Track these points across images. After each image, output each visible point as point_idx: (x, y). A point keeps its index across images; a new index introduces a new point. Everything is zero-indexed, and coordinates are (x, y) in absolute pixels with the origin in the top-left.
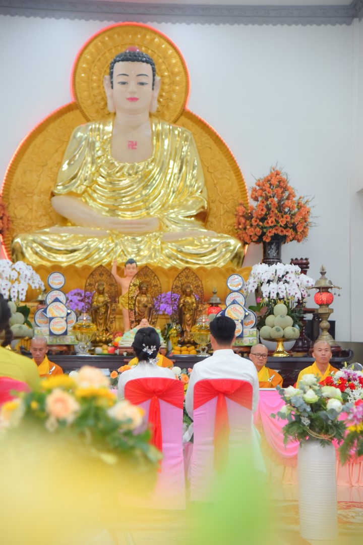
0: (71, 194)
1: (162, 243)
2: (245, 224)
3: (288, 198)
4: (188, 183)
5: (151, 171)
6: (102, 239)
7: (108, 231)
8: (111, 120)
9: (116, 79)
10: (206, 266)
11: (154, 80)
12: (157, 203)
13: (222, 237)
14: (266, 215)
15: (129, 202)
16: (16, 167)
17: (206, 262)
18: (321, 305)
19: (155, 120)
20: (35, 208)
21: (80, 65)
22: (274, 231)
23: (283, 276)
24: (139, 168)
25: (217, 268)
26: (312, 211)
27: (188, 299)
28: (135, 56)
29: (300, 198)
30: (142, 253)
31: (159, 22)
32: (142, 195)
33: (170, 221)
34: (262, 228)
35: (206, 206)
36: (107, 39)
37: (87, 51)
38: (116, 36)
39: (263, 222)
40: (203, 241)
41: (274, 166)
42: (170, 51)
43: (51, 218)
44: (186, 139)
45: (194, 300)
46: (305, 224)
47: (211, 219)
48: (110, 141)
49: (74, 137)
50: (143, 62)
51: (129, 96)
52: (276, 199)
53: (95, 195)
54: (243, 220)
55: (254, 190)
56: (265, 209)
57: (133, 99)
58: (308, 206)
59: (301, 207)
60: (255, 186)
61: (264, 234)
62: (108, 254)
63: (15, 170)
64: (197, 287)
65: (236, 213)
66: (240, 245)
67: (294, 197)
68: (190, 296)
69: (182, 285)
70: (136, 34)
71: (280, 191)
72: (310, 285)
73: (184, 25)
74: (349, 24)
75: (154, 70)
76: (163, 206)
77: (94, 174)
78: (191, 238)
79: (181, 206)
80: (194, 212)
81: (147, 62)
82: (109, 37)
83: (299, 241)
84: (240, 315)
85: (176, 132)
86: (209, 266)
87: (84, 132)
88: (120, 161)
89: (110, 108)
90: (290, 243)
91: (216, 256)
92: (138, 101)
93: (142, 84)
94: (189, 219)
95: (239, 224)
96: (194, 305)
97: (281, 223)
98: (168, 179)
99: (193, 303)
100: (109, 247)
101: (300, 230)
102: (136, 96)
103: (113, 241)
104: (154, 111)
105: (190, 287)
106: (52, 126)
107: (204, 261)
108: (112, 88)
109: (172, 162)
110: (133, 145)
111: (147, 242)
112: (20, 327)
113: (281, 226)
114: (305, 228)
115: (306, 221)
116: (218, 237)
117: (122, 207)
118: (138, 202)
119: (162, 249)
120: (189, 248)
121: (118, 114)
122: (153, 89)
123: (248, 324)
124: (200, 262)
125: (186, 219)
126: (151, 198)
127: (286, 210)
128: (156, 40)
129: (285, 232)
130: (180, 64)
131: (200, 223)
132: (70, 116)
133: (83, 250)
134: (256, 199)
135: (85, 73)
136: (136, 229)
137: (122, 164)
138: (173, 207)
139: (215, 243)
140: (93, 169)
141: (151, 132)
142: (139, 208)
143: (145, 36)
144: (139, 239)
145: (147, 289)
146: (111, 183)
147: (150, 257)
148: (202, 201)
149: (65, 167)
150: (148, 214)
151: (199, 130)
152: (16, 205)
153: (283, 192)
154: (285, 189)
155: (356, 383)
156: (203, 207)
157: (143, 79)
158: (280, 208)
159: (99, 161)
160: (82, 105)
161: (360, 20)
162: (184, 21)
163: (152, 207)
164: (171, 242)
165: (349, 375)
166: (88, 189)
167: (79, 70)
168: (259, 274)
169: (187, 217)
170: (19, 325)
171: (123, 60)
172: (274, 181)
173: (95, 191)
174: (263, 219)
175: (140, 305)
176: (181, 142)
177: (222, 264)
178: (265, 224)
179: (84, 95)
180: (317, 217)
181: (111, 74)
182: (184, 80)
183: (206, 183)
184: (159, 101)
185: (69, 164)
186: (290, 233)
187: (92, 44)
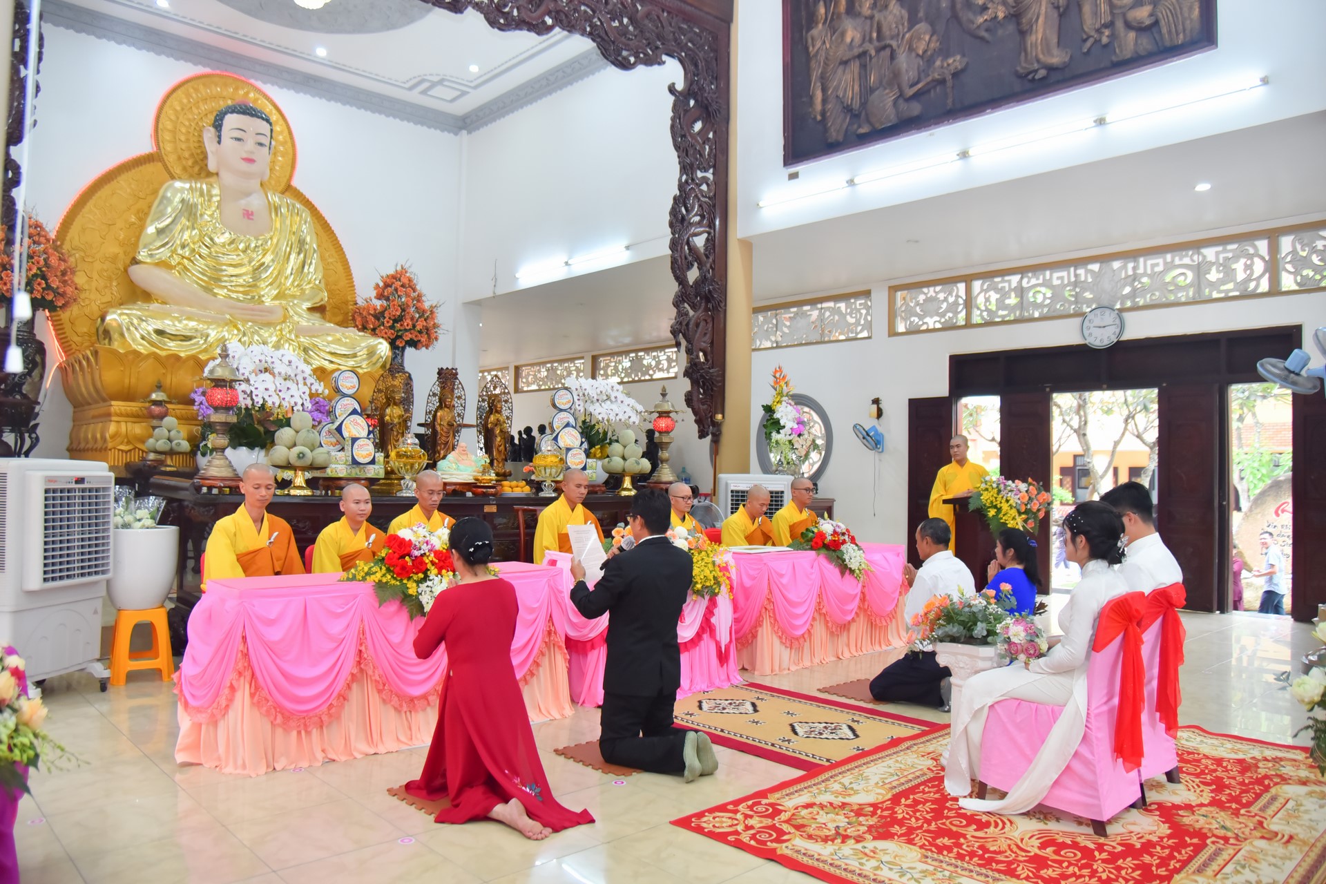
0: (161, 263)
1: (297, 337)
3: (418, 300)
4: (306, 270)
5: (269, 249)
7: (227, 316)
8: (215, 181)
9: (227, 133)
11: (271, 144)
14: (400, 316)
17: (354, 365)
21: (165, 110)
22: (408, 335)
24: (254, 242)
29: (430, 302)
31: (265, 83)
33: (293, 310)
35: (326, 298)
38: (212, 86)
39: (398, 324)
41: (400, 263)
46: (436, 329)
48: (219, 205)
51: (245, 156)
53: (194, 269)
54: (372, 319)
55: (376, 287)
56: (398, 309)
57: (250, 161)
59: (432, 312)
61: (399, 336)
63: (71, 222)
66: (388, 347)
70: (237, 88)
74: (456, 134)
77: (194, 243)
82: (204, 85)
83: (427, 347)
89: (212, 166)
91: (365, 358)
92: (255, 164)
93: (261, 144)
97: (417, 326)
98: (286, 261)
101: (432, 336)
102: (253, 157)
106: (125, 175)
108: (219, 142)
109: (290, 243)
110: (248, 215)
113: (416, 330)
114: (436, 334)
121: (224, 175)
128: (263, 100)
129: (419, 337)
130: (287, 133)
132: (149, 168)
135: (170, 119)
137: (234, 236)
138: (292, 296)
140: (193, 237)
142: (251, 292)
143: (247, 93)
144: (264, 328)
148: (321, 292)
154: (415, 290)
156: (323, 300)
157: (262, 139)
160: (165, 158)
161: (470, 133)
162: (293, 89)
164: (305, 337)
166: (185, 260)
167: (163, 115)
169: (307, 309)
171: (239, 112)
173: (194, 264)
174: (397, 320)
178: (400, 327)
179: (168, 147)
181: (218, 127)
182: (290, 151)
185: (159, 226)
186: (424, 339)
187: (183, 89)
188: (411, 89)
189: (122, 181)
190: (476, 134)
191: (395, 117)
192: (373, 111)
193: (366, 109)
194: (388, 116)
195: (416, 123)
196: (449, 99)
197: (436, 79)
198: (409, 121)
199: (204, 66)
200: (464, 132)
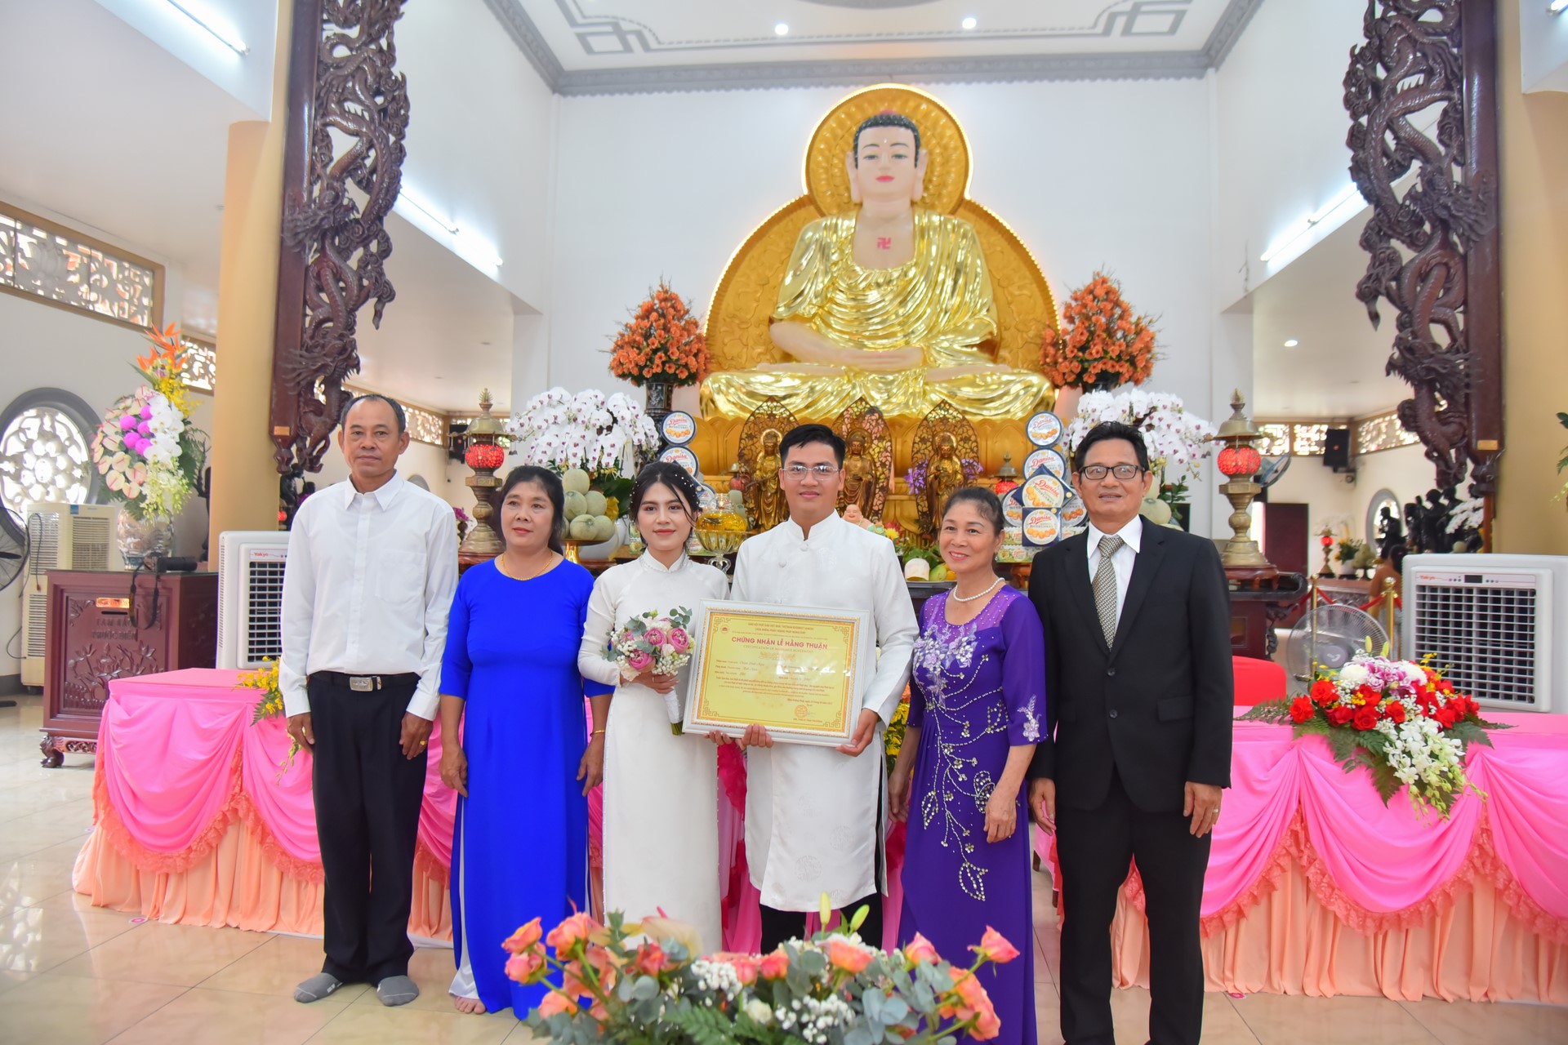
0: (795, 318)
1: (926, 384)
2: (1055, 356)
3: (1121, 317)
4: (967, 298)
5: (911, 280)
6: (833, 379)
7: (843, 368)
8: (853, 213)
9: (862, 153)
10: (994, 418)
11: (917, 153)
12: (920, 327)
13: (1019, 373)
14: (1088, 341)
15: (879, 327)
16: (727, 288)
17: (993, 412)
18: (1231, 476)
19: (919, 210)
20: (751, 343)
21: (815, 146)
22: (1100, 366)
23: (1146, 416)
24: (891, 275)
25: (1011, 421)
26: (1158, 337)
27: (946, 464)
28: (889, 118)
29: (1139, 319)
30: (894, 400)
31: (928, 82)
32: (897, 315)
33: (939, 352)
34: (1082, 361)
35: (995, 331)
36: (853, 109)
37: (825, 127)
38: (866, 105)
39: (1084, 353)
40: (989, 379)
41: (1099, 269)
42: (944, 120)
43: (773, 357)
44: (965, 236)
45: (958, 467)
46: (1149, 356)
47: (1003, 353)
48: (852, 240)
49: (802, 239)
50: (901, 125)
51: (880, 174)
52: (1103, 320)
53: (832, 320)
54: (1051, 350)
55: (1068, 307)
56: (1086, 334)
57: (885, 179)
58: (1152, 329)
59: (1141, 330)
60: (1070, 301)
61: (1084, 370)
62: (842, 400)
63: (725, 291)
64: (966, 440)
65: (1039, 341)
66: (1047, 385)
67: (1130, 315)
68: (950, 458)
69: (934, 436)
70: (894, 100)
71: (1109, 306)
72: (1203, 432)
73: (962, 86)
74: (1201, 76)
75: (917, 139)
76: (930, 331)
77: (828, 288)
78: (969, 376)
79: (957, 330)
80: (977, 340)
81: (908, 126)
82: (857, 107)
83: (1137, 382)
84: (1052, 496)
85: (949, 227)
86: (999, 417)
87: (816, 229)
88: (865, 266)
89: (855, 198)
90: (1123, 386)
91: (1010, 402)
92: (894, 181)
93: (899, 156)
94: (969, 350)
95: (1046, 356)
96: (959, 476)
97: (1111, 354)
98: (938, 292)
99: (956, 472)
100: (843, 390)
101: (1141, 365)
102: (889, 174)
103: (849, 381)
104: (917, 198)
105: (949, 439)
106: (776, 229)
107: (990, 412)
108: (857, 166)
109: (943, 268)
110: (884, 243)
111: (903, 382)
112: (588, 522)
113: (1111, 358)
114: (1148, 361)
115: (1149, 351)
116: (1013, 374)
117: (867, 334)
118: (892, 325)
119: (925, 393)
120: (967, 391)
121: (865, 204)
122: (916, 165)
123: (1070, 517)
124: (984, 413)
125: (964, 349)
126: (912, 320)
127: (1119, 334)
128: (924, 107)
129: (1117, 368)
130: (956, 136)
131: (986, 356)
132: (802, 213)
133: (803, 395)
134: (1071, 320)
135: (823, 156)
136: (887, 367)
137: (868, 272)
138: (945, 333)
139: (1008, 382)
140: (826, 281)
141: (911, 228)
142: (893, 335)
143: (907, 101)
144: (890, 378)
145: (862, 445)
146: (854, 299)
147: (906, 404)
148: (989, 324)
149: (788, 280)
150: (907, 343)
151: (985, 226)
152: (726, 341)
153: (1112, 309)
154: (1117, 304)
155: (1409, 703)
156: (991, 333)
157: (900, 150)
158: (1110, 333)
159: (835, 269)
160: (818, 198)
161: (1217, 69)
163: (913, 332)
164: (940, 383)
165: (1385, 676)
166: (820, 311)
167: (814, 153)
168: (1094, 411)
169: (967, 346)
170: (588, 516)
171: (872, 125)
172: (1100, 292)
173: (830, 313)
174: (1084, 348)
175: (849, 477)
176: (956, 239)
177: (1020, 415)
178: (1087, 356)
179: (822, 186)
180: (1165, 346)
181: (856, 148)
182: (963, 157)
183: (995, 299)
184: (926, 189)
185: (795, 275)
186: (1125, 369)
187: (833, 117)
188: (1107, 31)
189: (772, 235)
190: (1223, 67)
191: (1104, 77)
192: (1073, 79)
193: (1062, 78)
194: (1093, 79)
195: (1136, 78)
196: (1166, 28)
197: (1127, 7)
198: (1125, 77)
199: (857, 84)
200: (1211, 71)
